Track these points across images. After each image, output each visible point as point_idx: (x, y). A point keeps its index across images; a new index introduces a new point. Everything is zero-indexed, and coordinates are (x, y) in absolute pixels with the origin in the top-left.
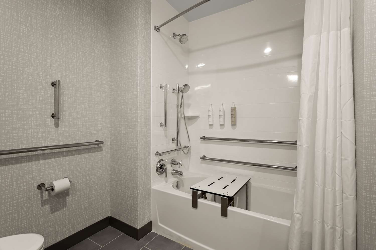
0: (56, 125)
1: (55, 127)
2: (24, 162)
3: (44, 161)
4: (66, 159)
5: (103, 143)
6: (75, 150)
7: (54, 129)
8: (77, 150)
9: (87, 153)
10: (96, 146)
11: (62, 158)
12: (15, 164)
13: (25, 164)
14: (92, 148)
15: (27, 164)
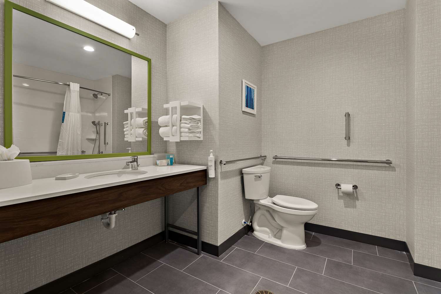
0: (348, 145)
1: (348, 146)
2: (328, 167)
3: (340, 169)
4: (356, 171)
5: (391, 163)
6: (364, 165)
7: (347, 147)
8: (366, 165)
9: (377, 170)
10: (388, 165)
11: (352, 170)
12: (324, 167)
13: (329, 168)
14: (381, 166)
15: (330, 168)
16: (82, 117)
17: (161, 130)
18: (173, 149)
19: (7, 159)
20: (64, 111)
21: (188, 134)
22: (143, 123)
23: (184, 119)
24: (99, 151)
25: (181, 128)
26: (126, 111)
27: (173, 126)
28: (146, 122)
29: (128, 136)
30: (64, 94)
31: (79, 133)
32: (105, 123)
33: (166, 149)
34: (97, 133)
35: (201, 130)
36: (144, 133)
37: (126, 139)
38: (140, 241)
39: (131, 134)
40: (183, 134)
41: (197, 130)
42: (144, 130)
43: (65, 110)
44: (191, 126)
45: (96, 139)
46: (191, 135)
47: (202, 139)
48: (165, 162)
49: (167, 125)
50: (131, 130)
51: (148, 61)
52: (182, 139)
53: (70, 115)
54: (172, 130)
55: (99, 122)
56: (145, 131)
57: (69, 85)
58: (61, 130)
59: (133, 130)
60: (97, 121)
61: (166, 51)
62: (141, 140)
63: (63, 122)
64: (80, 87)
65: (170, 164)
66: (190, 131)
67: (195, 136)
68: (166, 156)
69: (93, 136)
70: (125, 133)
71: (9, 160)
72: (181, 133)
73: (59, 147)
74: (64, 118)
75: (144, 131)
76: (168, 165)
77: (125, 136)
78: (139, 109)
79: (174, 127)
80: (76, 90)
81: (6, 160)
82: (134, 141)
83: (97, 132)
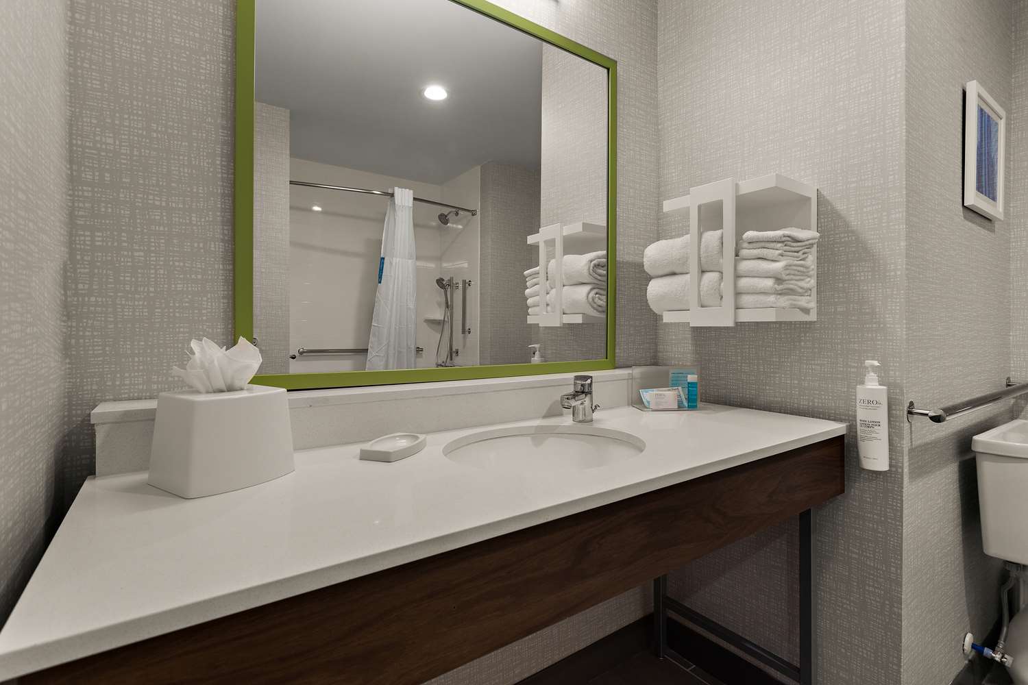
16: (418, 271)
17: (655, 288)
18: (680, 351)
19: (224, 387)
20: (382, 256)
21: (772, 298)
22: (586, 268)
23: (750, 243)
24: (451, 349)
25: (738, 276)
26: (531, 239)
27: (703, 272)
28: (598, 266)
29: (536, 309)
30: (380, 220)
31: (411, 306)
32: (464, 282)
33: (656, 351)
34: (447, 306)
35: (811, 282)
36: (591, 300)
37: (531, 320)
38: (583, 646)
39: (548, 305)
40: (746, 300)
41: (802, 284)
42: (591, 290)
43: (384, 253)
44: (787, 267)
45: (444, 320)
46: (784, 301)
47: (813, 317)
48: (670, 396)
49: (677, 271)
50: (548, 293)
51: (608, 70)
52: (746, 316)
53: (394, 264)
54: (699, 285)
55: (451, 280)
56: (591, 295)
57: (392, 195)
58: (376, 299)
59: (553, 292)
60: (446, 279)
61: (655, 37)
62: (581, 322)
63: (380, 282)
64: (415, 199)
65: (686, 404)
66: (781, 287)
67: (794, 307)
68: (671, 375)
69: (438, 315)
70: (530, 301)
71: (231, 389)
72: (738, 294)
73: (372, 339)
74: (382, 273)
75: (589, 293)
76: (680, 407)
77: (530, 310)
78: (574, 228)
79: (710, 277)
80: (406, 204)
81: (222, 391)
82: (559, 326)
83: (447, 303)
